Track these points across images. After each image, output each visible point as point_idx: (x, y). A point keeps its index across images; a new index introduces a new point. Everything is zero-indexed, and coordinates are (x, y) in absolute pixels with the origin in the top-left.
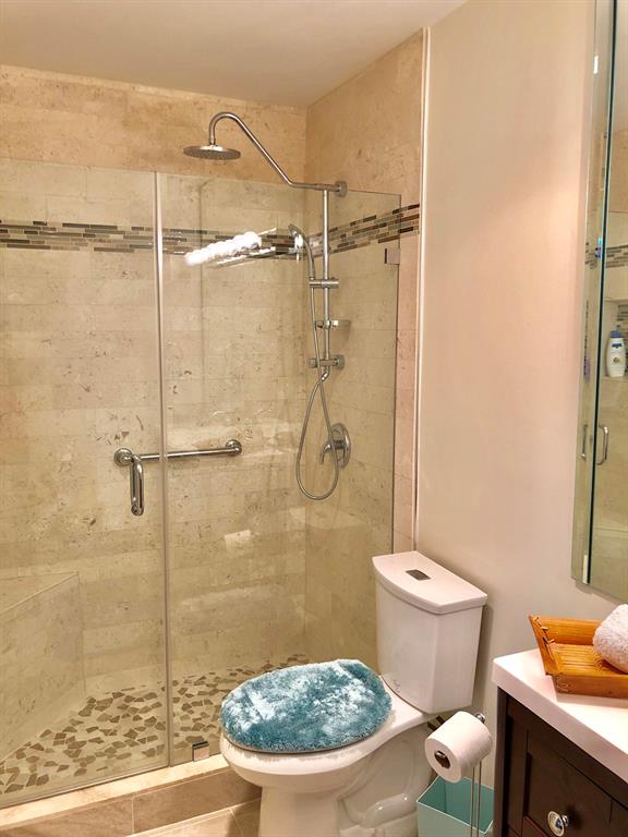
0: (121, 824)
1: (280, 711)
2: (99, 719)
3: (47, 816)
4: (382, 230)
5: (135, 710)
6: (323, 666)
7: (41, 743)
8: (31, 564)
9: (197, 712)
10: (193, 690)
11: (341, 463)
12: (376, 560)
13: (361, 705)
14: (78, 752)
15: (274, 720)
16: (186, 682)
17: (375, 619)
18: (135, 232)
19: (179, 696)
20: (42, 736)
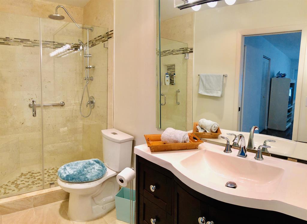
0: (29, 205)
1: (75, 172)
2: (24, 178)
3: (8, 202)
4: (103, 39)
5: (34, 176)
6: (87, 161)
7: (8, 184)
8: (5, 135)
9: (52, 177)
10: (51, 171)
11: (92, 107)
12: (102, 131)
13: (98, 170)
14: (18, 186)
15: (73, 174)
16: (49, 169)
17: (102, 150)
18: (35, 41)
19: (47, 173)
20: (8, 182)
